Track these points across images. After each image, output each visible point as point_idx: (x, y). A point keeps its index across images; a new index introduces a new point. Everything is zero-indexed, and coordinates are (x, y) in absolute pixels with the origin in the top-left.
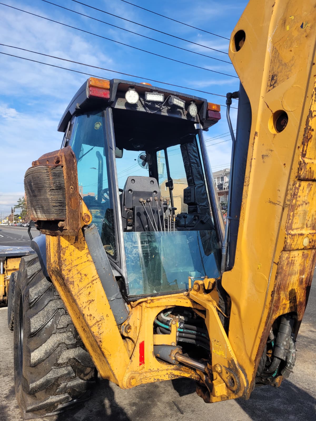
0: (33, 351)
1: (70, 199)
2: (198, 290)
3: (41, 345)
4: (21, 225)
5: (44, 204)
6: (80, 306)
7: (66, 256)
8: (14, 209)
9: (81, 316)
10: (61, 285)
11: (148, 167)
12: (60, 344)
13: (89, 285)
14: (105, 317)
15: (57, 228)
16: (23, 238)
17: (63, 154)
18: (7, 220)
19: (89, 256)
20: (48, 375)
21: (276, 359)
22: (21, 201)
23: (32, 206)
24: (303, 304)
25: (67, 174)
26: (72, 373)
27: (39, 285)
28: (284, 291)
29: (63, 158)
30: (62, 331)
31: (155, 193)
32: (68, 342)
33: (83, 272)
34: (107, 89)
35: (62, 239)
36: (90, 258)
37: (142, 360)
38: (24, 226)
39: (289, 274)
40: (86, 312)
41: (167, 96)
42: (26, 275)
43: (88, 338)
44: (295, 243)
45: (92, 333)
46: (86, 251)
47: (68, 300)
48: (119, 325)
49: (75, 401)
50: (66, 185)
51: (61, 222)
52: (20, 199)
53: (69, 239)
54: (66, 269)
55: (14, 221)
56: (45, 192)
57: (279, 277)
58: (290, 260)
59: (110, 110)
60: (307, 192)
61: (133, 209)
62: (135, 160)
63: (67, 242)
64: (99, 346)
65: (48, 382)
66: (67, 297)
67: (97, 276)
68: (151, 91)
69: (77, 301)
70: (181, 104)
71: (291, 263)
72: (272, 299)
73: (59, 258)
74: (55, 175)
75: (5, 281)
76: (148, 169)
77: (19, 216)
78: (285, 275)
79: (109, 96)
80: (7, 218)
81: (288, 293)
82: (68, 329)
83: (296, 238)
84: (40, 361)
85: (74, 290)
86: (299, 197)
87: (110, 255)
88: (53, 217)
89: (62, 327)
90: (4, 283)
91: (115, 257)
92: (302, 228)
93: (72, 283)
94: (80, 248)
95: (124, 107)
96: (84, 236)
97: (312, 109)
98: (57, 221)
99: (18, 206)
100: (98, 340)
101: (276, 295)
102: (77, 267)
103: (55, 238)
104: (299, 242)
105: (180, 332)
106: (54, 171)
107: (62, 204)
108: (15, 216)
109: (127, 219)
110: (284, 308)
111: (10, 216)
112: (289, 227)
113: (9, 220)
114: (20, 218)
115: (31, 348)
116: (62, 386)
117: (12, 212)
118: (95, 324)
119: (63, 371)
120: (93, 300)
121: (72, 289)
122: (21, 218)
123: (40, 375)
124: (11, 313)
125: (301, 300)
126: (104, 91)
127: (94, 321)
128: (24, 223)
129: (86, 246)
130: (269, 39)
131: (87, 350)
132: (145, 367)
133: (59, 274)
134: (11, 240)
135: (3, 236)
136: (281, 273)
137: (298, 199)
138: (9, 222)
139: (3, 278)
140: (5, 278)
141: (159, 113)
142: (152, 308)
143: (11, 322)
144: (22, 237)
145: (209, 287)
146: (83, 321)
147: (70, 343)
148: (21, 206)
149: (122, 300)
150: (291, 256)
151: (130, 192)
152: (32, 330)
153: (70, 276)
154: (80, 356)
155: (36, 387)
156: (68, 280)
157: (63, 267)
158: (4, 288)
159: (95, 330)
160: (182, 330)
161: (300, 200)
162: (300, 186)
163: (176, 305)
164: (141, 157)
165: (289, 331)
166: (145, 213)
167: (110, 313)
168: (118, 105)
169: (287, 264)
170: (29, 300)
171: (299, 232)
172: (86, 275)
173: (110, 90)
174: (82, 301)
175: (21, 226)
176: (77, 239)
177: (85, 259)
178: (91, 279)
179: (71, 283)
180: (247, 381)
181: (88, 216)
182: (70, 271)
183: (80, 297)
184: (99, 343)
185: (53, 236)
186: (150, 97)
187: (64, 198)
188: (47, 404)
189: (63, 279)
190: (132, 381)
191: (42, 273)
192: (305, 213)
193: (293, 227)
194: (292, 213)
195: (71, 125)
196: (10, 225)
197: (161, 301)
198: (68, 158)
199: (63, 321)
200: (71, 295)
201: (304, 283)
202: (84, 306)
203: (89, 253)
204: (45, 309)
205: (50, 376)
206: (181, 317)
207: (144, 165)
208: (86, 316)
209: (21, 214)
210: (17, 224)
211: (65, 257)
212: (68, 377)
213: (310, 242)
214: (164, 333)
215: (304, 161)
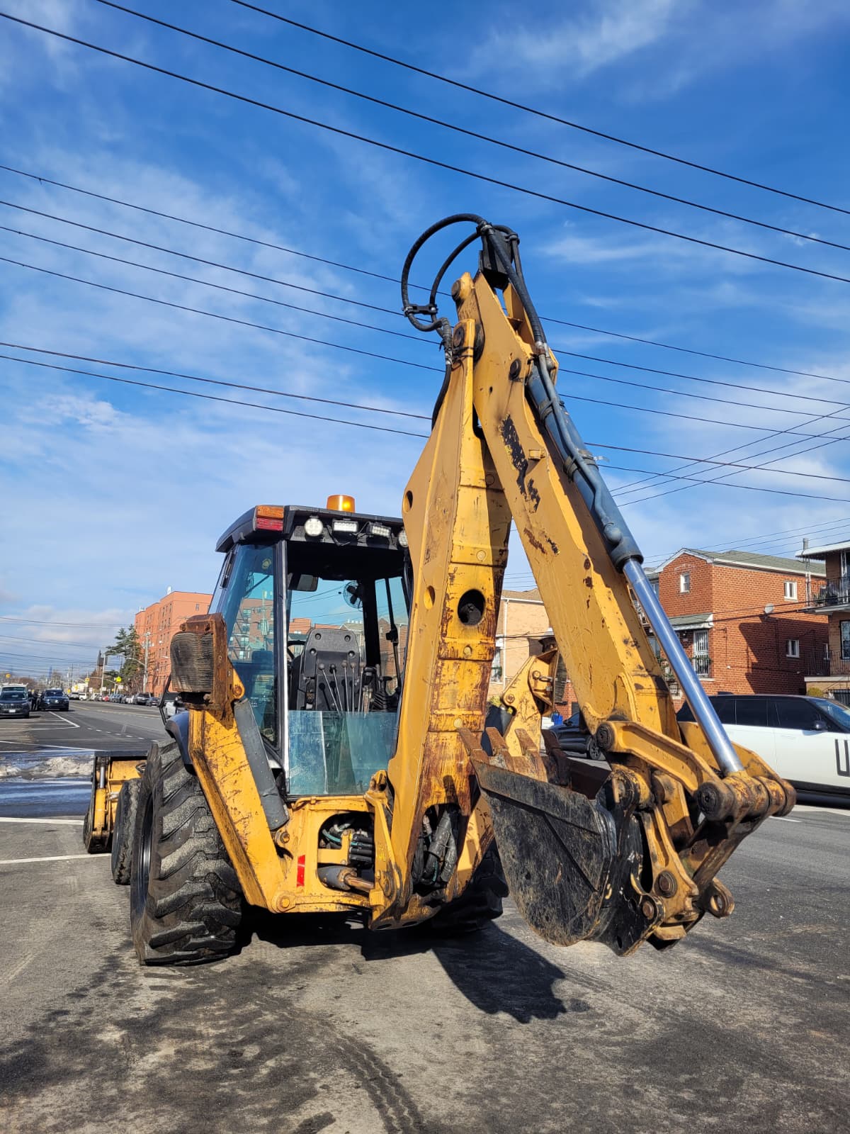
0: (164, 857)
1: (218, 669)
2: (374, 787)
3: (175, 851)
4: (121, 699)
5: (191, 674)
6: (224, 796)
7: (211, 734)
8: (104, 657)
9: (224, 808)
10: (203, 770)
11: (361, 605)
12: (198, 852)
13: (236, 772)
14: (253, 814)
15: (202, 701)
16: (127, 732)
17: (214, 621)
18: (86, 685)
19: (237, 736)
20: (181, 890)
21: (431, 856)
22: (125, 636)
23: (177, 675)
24: (466, 795)
25: (217, 641)
26: (211, 894)
27: (175, 776)
28: (436, 776)
29: (214, 625)
30: (202, 835)
31: (351, 654)
32: (208, 851)
33: (230, 756)
34: (280, 519)
35: (207, 714)
36: (239, 738)
37: (301, 880)
38: (126, 703)
39: (440, 758)
40: (230, 804)
41: (363, 523)
42: (161, 764)
43: (232, 841)
44: (442, 724)
45: (236, 831)
46: (234, 730)
47: (211, 790)
48: (274, 830)
49: (212, 937)
50: (215, 654)
51: (207, 695)
52: (122, 632)
53: (214, 713)
54: (209, 749)
55: (104, 689)
56: (193, 661)
57: (427, 760)
58: (440, 742)
59: (284, 543)
60: (454, 670)
61: (314, 678)
62: (340, 593)
63: (213, 718)
64: (243, 849)
65: (180, 899)
66: (209, 786)
67: (246, 762)
68: (341, 518)
69: (221, 789)
70: (385, 532)
71: (443, 746)
72: (421, 784)
73: (203, 736)
74: (204, 643)
75: (106, 803)
76: (362, 609)
77: (116, 676)
78: (434, 759)
79: (281, 528)
80: (87, 680)
81: (442, 780)
82: (209, 833)
83: (443, 719)
84: (172, 872)
85: (218, 776)
86: (444, 676)
87: (269, 740)
88: (199, 689)
89: (201, 830)
90: (104, 805)
91: (275, 743)
92: (453, 708)
93: (216, 766)
94: (229, 727)
95: (303, 539)
96: (233, 712)
97: (448, 592)
98: (203, 694)
99: (115, 648)
100: (243, 841)
101: (424, 779)
102: (223, 749)
103: (200, 713)
104: (448, 723)
105: (354, 847)
106: (203, 639)
107: (209, 675)
108: (107, 674)
109: (306, 693)
110: (438, 797)
111: (94, 674)
112: (435, 706)
113: (91, 685)
114: (118, 679)
115: (161, 854)
116: (197, 907)
117: (101, 665)
118: (240, 821)
119: (199, 888)
120: (239, 791)
121: (215, 774)
122: (122, 681)
123: (170, 891)
124: (120, 849)
125: (463, 790)
126: (276, 521)
127: (239, 817)
128: (129, 696)
129: (235, 725)
130: (427, 512)
131: (232, 865)
132: (305, 890)
133: (201, 755)
134: (99, 735)
135: (77, 726)
136: (429, 756)
137: (442, 678)
138: (91, 690)
139: (104, 796)
140: (106, 797)
141: (353, 544)
142: (317, 811)
143: (119, 866)
144: (124, 729)
145: (380, 781)
146: (227, 817)
147: (210, 852)
148: (123, 648)
149: (278, 797)
150: (441, 738)
151: (313, 652)
152: (165, 832)
153: (214, 757)
154: (221, 870)
155: (164, 904)
156: (211, 763)
157: (207, 746)
158: (104, 815)
159: (239, 827)
160: (356, 844)
161: (445, 680)
162: (443, 665)
163: (350, 809)
164: (350, 589)
165: (448, 826)
166: (333, 685)
167: (261, 810)
168: (296, 535)
169: (437, 746)
170: (162, 795)
171: (449, 712)
172: (232, 759)
173: (284, 519)
174: (226, 789)
175: (120, 701)
176: (224, 715)
177: (232, 739)
178: (238, 765)
179: (214, 767)
180: (401, 883)
181: (240, 688)
182: (214, 752)
183: (224, 784)
184: (244, 845)
185: (198, 710)
186: (339, 527)
187: (212, 668)
188: (175, 933)
189: (205, 760)
190: (283, 901)
191: (180, 762)
192: (454, 693)
193: (440, 707)
194: (436, 693)
195: (233, 555)
196: (93, 697)
197: (329, 803)
198: (218, 625)
199: (204, 822)
200: (214, 782)
201: (464, 770)
202: (228, 795)
203: (238, 733)
204: (182, 806)
205: (183, 891)
206: (363, 833)
207: (353, 601)
208: (229, 808)
209: (122, 670)
210: (111, 697)
211: (209, 735)
212: (205, 896)
213: (464, 724)
214: (332, 848)
215: (443, 641)
